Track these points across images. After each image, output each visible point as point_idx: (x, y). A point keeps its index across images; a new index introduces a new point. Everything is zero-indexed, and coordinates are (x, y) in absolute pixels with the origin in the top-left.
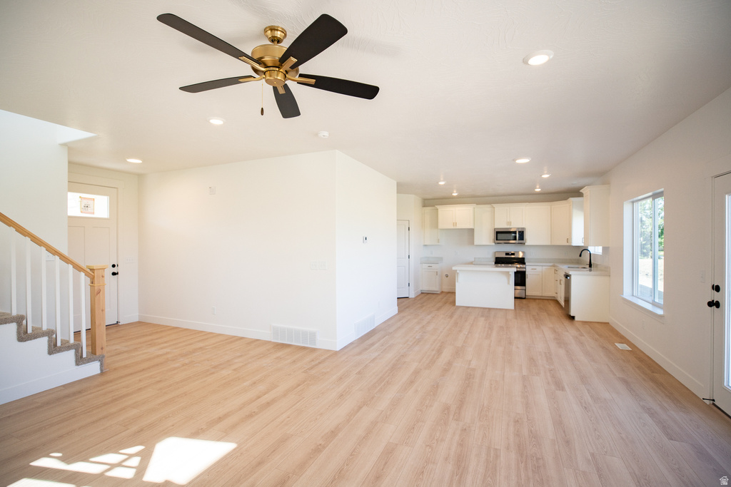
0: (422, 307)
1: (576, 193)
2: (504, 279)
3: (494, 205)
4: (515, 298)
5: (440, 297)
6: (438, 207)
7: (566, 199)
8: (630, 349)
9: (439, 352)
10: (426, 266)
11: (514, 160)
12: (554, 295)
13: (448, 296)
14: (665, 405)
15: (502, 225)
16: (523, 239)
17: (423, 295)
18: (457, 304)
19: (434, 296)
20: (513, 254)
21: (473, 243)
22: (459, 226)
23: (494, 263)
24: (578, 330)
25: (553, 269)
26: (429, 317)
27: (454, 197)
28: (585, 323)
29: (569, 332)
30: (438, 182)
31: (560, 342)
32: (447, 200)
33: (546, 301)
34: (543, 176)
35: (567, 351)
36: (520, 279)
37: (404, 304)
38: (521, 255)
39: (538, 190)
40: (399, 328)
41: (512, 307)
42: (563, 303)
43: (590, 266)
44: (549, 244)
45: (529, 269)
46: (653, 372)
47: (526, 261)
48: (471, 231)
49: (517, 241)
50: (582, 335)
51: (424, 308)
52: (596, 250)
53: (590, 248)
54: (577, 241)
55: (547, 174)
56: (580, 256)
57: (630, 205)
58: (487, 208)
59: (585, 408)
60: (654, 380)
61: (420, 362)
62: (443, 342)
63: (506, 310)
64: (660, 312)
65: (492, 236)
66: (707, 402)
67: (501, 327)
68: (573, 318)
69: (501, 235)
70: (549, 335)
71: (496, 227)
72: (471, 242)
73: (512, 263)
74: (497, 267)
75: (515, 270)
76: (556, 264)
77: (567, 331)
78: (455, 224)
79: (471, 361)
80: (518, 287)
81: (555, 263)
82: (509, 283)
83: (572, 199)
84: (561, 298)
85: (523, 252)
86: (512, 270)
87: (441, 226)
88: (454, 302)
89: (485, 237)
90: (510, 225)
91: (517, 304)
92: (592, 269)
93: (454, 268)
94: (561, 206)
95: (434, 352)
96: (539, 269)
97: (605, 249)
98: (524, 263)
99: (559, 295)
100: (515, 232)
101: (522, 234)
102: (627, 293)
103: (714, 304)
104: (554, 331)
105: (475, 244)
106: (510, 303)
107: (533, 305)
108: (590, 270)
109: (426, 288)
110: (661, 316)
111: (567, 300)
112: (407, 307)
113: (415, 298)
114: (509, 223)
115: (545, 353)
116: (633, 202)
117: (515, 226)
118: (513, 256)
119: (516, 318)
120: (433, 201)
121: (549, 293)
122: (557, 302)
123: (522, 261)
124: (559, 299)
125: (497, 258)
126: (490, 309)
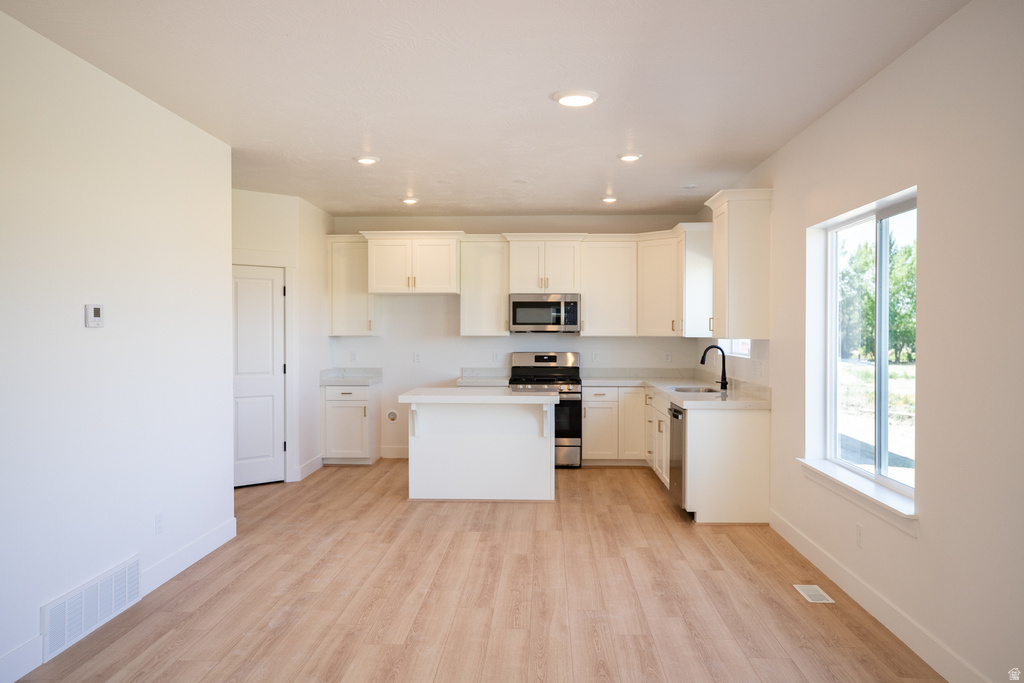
0: (314, 511)
1: (695, 211)
2: (530, 422)
3: (509, 236)
4: (557, 467)
5: (372, 474)
6: (367, 234)
7: (670, 226)
8: (831, 601)
10: (334, 393)
11: (554, 97)
12: (644, 455)
13: (392, 468)
15: (528, 287)
16: (574, 322)
17: (327, 471)
18: (413, 494)
19: (356, 473)
20: (553, 359)
21: (458, 333)
22: (421, 288)
23: (507, 383)
24: (707, 551)
25: (642, 393)
26: (327, 543)
27: (408, 212)
28: (718, 528)
29: (687, 560)
30: (355, 159)
32: (392, 218)
33: (626, 471)
34: (623, 159)
35: (690, 626)
36: (569, 420)
38: (570, 362)
39: (610, 201)
41: (550, 493)
42: (666, 478)
43: (724, 385)
44: (633, 333)
45: (594, 398)
46: (899, 673)
47: (582, 375)
48: (454, 300)
49: (561, 328)
50: (718, 567)
51: (321, 513)
52: (737, 347)
53: (721, 343)
54: (696, 324)
55: (633, 153)
56: (703, 362)
57: (820, 237)
58: (491, 242)
62: (350, 635)
63: (536, 503)
64: (907, 508)
65: (504, 313)
67: (522, 559)
68: (692, 515)
69: (525, 311)
70: (641, 573)
71: (513, 292)
72: (454, 328)
73: (550, 380)
74: (513, 391)
75: (555, 398)
76: (650, 383)
77: (683, 557)
78: (411, 281)
80: (565, 441)
81: (647, 379)
82: (541, 434)
83: (684, 227)
84: (660, 461)
85: (576, 354)
86: (548, 398)
87: (375, 286)
88: (405, 489)
89: (486, 317)
90: (546, 286)
91: (561, 486)
92: (728, 391)
93: (402, 399)
94: (659, 244)
96: (611, 394)
97: (759, 346)
98: (578, 381)
99: (655, 456)
100: (557, 305)
101: (572, 308)
102: (814, 454)
104: (654, 562)
105: (462, 334)
106: (541, 484)
107: (599, 485)
108: (724, 398)
109: (336, 452)
110: (910, 520)
111: (677, 468)
112: (270, 516)
113: (302, 485)
114: (544, 282)
115: (635, 637)
116: (826, 230)
117: (557, 289)
118: (553, 364)
119: (560, 529)
120: (353, 219)
121: (634, 452)
122: (650, 473)
123: (572, 376)
124: (656, 467)
125: (514, 369)
126: (495, 503)
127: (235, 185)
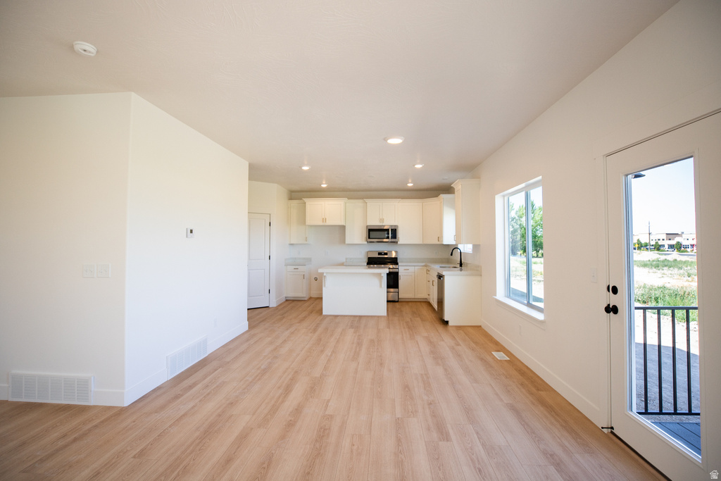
0: (281, 319)
1: (448, 189)
2: (376, 281)
3: (367, 200)
4: (388, 301)
5: (307, 304)
6: (305, 200)
7: (437, 196)
8: (508, 359)
9: (288, 389)
10: (291, 268)
11: (385, 139)
12: (427, 297)
13: (315, 302)
14: (567, 444)
15: (375, 223)
16: (395, 237)
17: (287, 303)
18: (324, 313)
19: (300, 303)
20: (386, 254)
21: (345, 243)
22: (329, 223)
23: (366, 264)
24: (454, 338)
25: (425, 269)
26: (287, 333)
27: (323, 190)
28: (459, 328)
29: (445, 342)
30: (301, 167)
31: (438, 358)
32: (316, 193)
33: (419, 303)
34: (416, 166)
35: (446, 370)
36: (393, 280)
37: (261, 315)
38: (394, 255)
39: (410, 185)
40: (243, 352)
41: (385, 313)
42: (436, 306)
43: (461, 265)
44: (421, 243)
45: (402, 270)
46: (538, 390)
47: (399, 261)
48: (343, 228)
49: (390, 240)
50: (458, 345)
51: (284, 320)
52: (466, 248)
53: (459, 246)
54: (449, 239)
55: (420, 164)
56: (452, 255)
57: (501, 200)
58: (359, 203)
59: (480, 470)
60: (543, 403)
61: (254, 414)
62: (296, 372)
63: (378, 317)
64: (540, 317)
65: (365, 233)
66: (605, 431)
67: (372, 341)
68: (447, 322)
69: (374, 233)
70: (425, 347)
71: (368, 224)
72: (342, 240)
73: (384, 263)
74: (369, 268)
75: (387, 271)
76: (429, 264)
77: (443, 340)
78: (325, 220)
79: (329, 401)
80: (392, 290)
81: (427, 263)
82: (381, 286)
83: (443, 196)
84: (433, 299)
85: (396, 252)
86: (384, 271)
87: (308, 222)
88: (321, 310)
89: (357, 236)
90: (383, 222)
91: (389, 310)
92: (463, 268)
93: (320, 271)
94: (432, 203)
95: (280, 391)
96: (412, 269)
97: (476, 247)
98: (397, 264)
99: (431, 297)
100: (388, 230)
101: (394, 232)
102: (500, 295)
103: (612, 309)
104: (430, 342)
105: (347, 243)
106: (381, 308)
107: (406, 309)
108: (461, 270)
109: (292, 293)
110: (542, 322)
111: (441, 302)
112: (263, 321)
113: (276, 308)
114: (382, 220)
115: (422, 375)
116: (504, 196)
117: (388, 223)
118: (386, 256)
119: (389, 328)
120: (300, 193)
121: (422, 295)
122: (429, 304)
123: (394, 261)
124: (431, 301)
125: (369, 258)
126: (360, 317)
127: (250, 179)
